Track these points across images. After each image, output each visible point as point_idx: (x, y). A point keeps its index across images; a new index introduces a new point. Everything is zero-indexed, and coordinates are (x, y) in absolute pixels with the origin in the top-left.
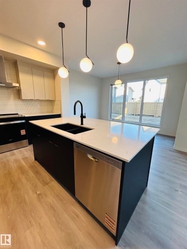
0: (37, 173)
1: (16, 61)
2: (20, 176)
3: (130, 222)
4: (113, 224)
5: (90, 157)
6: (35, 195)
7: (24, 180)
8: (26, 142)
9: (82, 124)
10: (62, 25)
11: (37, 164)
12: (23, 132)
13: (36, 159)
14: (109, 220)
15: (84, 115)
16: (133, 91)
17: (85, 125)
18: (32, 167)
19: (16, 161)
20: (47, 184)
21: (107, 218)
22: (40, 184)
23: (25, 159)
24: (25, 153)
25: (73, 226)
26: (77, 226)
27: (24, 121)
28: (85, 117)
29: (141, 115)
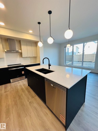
0: (29, 92)
1: (20, 41)
2: (22, 93)
3: (74, 120)
4: (64, 119)
5: (52, 85)
6: (28, 102)
7: (24, 95)
8: (24, 77)
9: (49, 68)
10: (39, 23)
11: (29, 88)
12: (23, 72)
13: (28, 85)
14: (62, 117)
15: (50, 64)
16: (78, 48)
17: (51, 69)
18: (27, 89)
19: (20, 86)
20: (34, 97)
21: (61, 116)
22: (30, 97)
23: (24, 85)
24: (24, 82)
25: (45, 118)
26: (47, 119)
27: (23, 67)
28: (50, 65)
29: (83, 62)
